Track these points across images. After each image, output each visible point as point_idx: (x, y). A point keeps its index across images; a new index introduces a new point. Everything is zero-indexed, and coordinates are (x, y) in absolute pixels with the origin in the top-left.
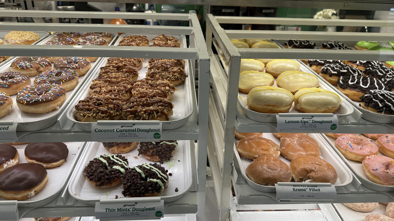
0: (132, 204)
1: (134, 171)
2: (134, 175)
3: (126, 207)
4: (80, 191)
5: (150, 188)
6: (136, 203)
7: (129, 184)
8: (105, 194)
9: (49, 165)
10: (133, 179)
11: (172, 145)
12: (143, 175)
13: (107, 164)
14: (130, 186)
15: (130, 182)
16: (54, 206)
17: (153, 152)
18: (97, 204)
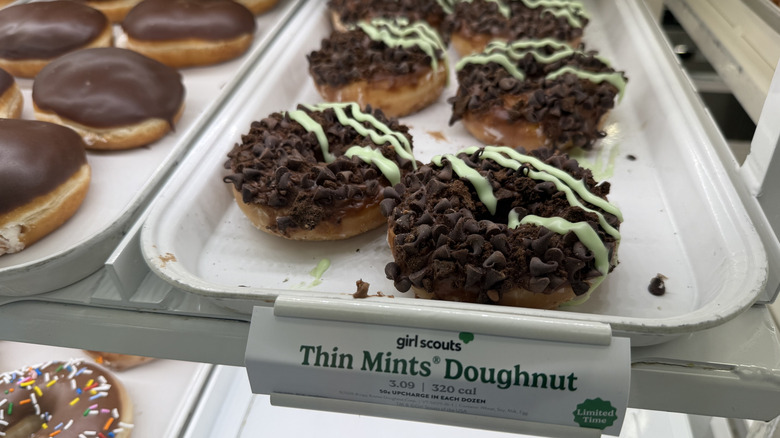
0: (446, 340)
1: (444, 173)
2: (443, 192)
3: (408, 353)
4: (204, 243)
5: (536, 261)
6: (467, 336)
7: (423, 230)
8: (310, 268)
9: (108, 137)
10: (442, 210)
11: (603, 82)
12: (489, 198)
13: (323, 139)
14: (429, 242)
15: (429, 222)
16: (87, 301)
17: (521, 105)
18: (259, 313)
